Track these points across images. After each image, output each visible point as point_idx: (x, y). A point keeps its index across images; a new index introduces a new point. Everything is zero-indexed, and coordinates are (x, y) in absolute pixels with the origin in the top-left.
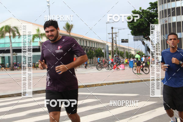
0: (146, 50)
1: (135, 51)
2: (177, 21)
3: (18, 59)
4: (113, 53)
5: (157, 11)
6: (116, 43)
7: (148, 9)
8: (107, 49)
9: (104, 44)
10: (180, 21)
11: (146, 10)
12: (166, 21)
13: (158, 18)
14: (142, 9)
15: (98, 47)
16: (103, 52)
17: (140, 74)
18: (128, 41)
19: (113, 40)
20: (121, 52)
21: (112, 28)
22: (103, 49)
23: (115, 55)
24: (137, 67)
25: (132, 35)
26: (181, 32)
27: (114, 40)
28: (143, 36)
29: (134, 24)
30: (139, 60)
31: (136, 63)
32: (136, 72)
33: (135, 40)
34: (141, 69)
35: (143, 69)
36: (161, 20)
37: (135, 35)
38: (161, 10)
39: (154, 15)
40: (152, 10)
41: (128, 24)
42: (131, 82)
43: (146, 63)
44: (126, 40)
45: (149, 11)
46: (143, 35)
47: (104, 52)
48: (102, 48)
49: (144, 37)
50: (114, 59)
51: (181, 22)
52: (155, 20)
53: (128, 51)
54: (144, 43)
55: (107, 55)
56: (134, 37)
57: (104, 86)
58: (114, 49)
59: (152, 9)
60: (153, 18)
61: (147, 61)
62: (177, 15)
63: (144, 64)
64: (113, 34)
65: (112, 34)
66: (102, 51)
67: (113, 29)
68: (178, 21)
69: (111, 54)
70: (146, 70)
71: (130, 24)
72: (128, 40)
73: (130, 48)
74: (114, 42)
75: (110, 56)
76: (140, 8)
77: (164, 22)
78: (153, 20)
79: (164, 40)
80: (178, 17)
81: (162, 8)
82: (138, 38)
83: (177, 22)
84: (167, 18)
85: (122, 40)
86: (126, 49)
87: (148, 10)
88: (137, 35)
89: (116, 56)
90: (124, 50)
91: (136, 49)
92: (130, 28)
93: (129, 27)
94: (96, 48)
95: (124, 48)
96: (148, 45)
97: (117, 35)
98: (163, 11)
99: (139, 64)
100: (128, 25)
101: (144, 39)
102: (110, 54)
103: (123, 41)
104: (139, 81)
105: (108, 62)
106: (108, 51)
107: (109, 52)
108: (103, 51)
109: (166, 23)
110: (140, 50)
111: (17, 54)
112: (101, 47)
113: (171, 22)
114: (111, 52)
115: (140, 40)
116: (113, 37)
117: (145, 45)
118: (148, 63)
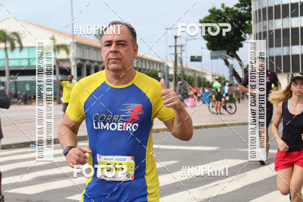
0: (232, 74)
1: (213, 76)
2: (282, 27)
3: (18, 85)
4: (175, 78)
5: (250, 10)
6: (181, 63)
7: (235, 6)
8: (166, 72)
9: (161, 64)
10: (288, 27)
11: (232, 8)
12: (265, 27)
13: (252, 22)
14: (226, 6)
15: (151, 68)
17: (221, 113)
18: (201, 59)
19: (176, 56)
20: (190, 77)
21: (176, 37)
22: (160, 71)
23: (179, 83)
24: (216, 102)
25: (209, 49)
26: (289, 45)
27: (177, 58)
28: (226, 52)
30: (219, 90)
31: (214, 97)
32: (214, 110)
33: (212, 58)
34: (223, 105)
35: (225, 106)
36: (256, 25)
37: (214, 50)
38: (257, 8)
39: (246, 16)
40: (241, 8)
42: (206, 127)
43: (231, 96)
44: (198, 57)
45: (237, 10)
46: (226, 50)
48: (158, 69)
49: (228, 53)
50: (178, 89)
51: (289, 29)
52: (246, 24)
53: (201, 76)
54: (227, 63)
56: (211, 54)
57: (162, 132)
58: (179, 72)
59: (242, 6)
60: (243, 22)
61: (232, 92)
62: (283, 17)
63: (227, 98)
64: (178, 48)
65: (176, 47)
66: (157, 75)
67: (177, 39)
68: (285, 27)
69: (174, 81)
70: (230, 107)
72: (201, 57)
73: (204, 71)
74: (178, 60)
75: (172, 84)
76: (223, 6)
77: (262, 28)
78: (243, 26)
80: (286, 20)
81: (259, 6)
82: (219, 55)
83: (283, 30)
84: (266, 23)
85: (192, 57)
86: (198, 72)
87: (236, 8)
88: (217, 50)
89: (181, 84)
90: (195, 74)
91: (214, 72)
92: (206, 37)
94: (148, 70)
95: (194, 71)
96: (234, 67)
97: (183, 49)
98: (259, 10)
99: (219, 97)
101: (228, 56)
102: (171, 80)
103: (193, 59)
104: (219, 126)
106: (168, 75)
107: (170, 77)
109: (264, 30)
110: (221, 74)
111: (16, 79)
112: (156, 68)
113: (274, 29)
114: (172, 77)
115: (221, 58)
116: (177, 52)
117: (229, 66)
118: (234, 96)
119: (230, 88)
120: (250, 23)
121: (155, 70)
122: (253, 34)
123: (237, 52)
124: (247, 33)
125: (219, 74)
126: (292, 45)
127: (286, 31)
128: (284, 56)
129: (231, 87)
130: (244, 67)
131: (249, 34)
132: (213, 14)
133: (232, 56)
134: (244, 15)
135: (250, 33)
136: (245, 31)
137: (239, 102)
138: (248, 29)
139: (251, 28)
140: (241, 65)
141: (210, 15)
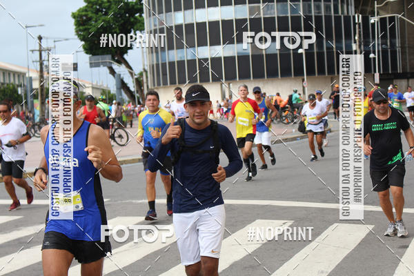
0: (119, 86)
1: (94, 88)
2: (185, 21)
4: (42, 95)
8: (29, 86)
9: (20, 75)
10: (192, 22)
12: (161, 23)
13: (144, 15)
15: (7, 81)
16: (20, 93)
18: (77, 67)
19: (41, 64)
21: (40, 38)
22: (21, 86)
25: (87, 53)
26: (194, 47)
27: (44, 66)
28: (110, 56)
29: (89, 29)
33: (92, 65)
35: (113, 135)
36: (150, 20)
37: (94, 54)
39: (136, 7)
41: (76, 29)
46: (110, 54)
47: (23, 94)
48: (17, 83)
49: (113, 58)
51: (193, 24)
52: (136, 18)
54: (112, 72)
55: (29, 100)
56: (90, 59)
60: (132, 15)
61: (121, 113)
62: (185, 9)
64: (43, 53)
65: (40, 51)
66: (16, 92)
67: (42, 40)
68: (188, 22)
69: (39, 98)
70: (120, 136)
71: (81, 28)
72: (77, 64)
73: (81, 82)
74: (44, 69)
75: (37, 103)
77: (157, 23)
78: (132, 20)
79: (157, 65)
80: (188, 12)
82: (100, 61)
83: (185, 25)
84: (163, 16)
88: (98, 54)
91: (95, 83)
92: (82, 37)
93: (79, 36)
94: (3, 84)
96: (122, 76)
100: (77, 31)
101: (112, 62)
102: (35, 97)
105: (31, 115)
106: (32, 90)
107: (35, 92)
108: (20, 91)
109: (161, 27)
110: (105, 86)
112: (13, 80)
113: (173, 25)
114: (37, 93)
115: (104, 66)
116: (43, 59)
117: (116, 75)
118: (124, 119)
119: (118, 108)
120: (141, 16)
121: (12, 84)
122: (146, 31)
123: (125, 56)
124: (137, 30)
125: (102, 85)
126: (198, 46)
127: (189, 27)
128: (188, 61)
129: (120, 107)
130: (136, 77)
131: (141, 31)
132: (90, 5)
133: (119, 62)
134: (133, 6)
135: (142, 29)
136: (135, 27)
137: (131, 126)
138: (138, 25)
139: (144, 24)
140: (131, 74)
141: (87, 6)
